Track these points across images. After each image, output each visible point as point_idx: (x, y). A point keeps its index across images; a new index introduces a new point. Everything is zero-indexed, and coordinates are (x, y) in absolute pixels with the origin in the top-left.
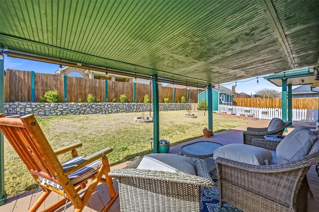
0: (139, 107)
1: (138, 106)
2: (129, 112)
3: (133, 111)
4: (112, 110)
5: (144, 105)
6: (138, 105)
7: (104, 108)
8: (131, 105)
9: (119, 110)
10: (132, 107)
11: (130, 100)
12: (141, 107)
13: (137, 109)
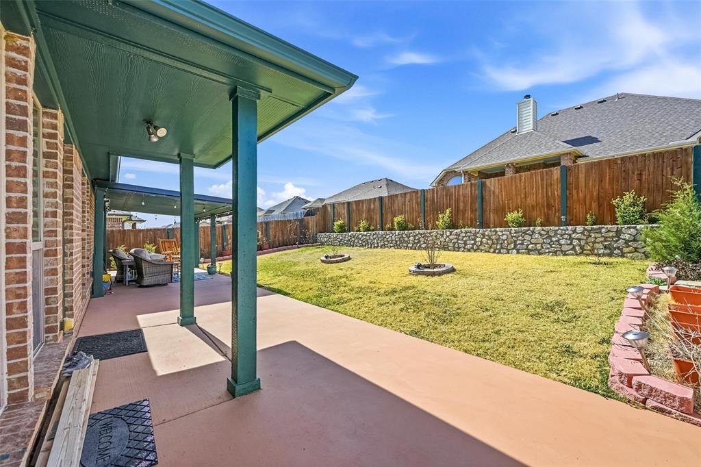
0: (419, 239)
1: (417, 238)
2: (401, 248)
3: (407, 247)
4: (378, 243)
5: (428, 235)
6: (417, 235)
7: (370, 239)
8: (404, 236)
9: (386, 243)
10: (406, 239)
11: (410, 225)
12: (422, 239)
13: (415, 243)
